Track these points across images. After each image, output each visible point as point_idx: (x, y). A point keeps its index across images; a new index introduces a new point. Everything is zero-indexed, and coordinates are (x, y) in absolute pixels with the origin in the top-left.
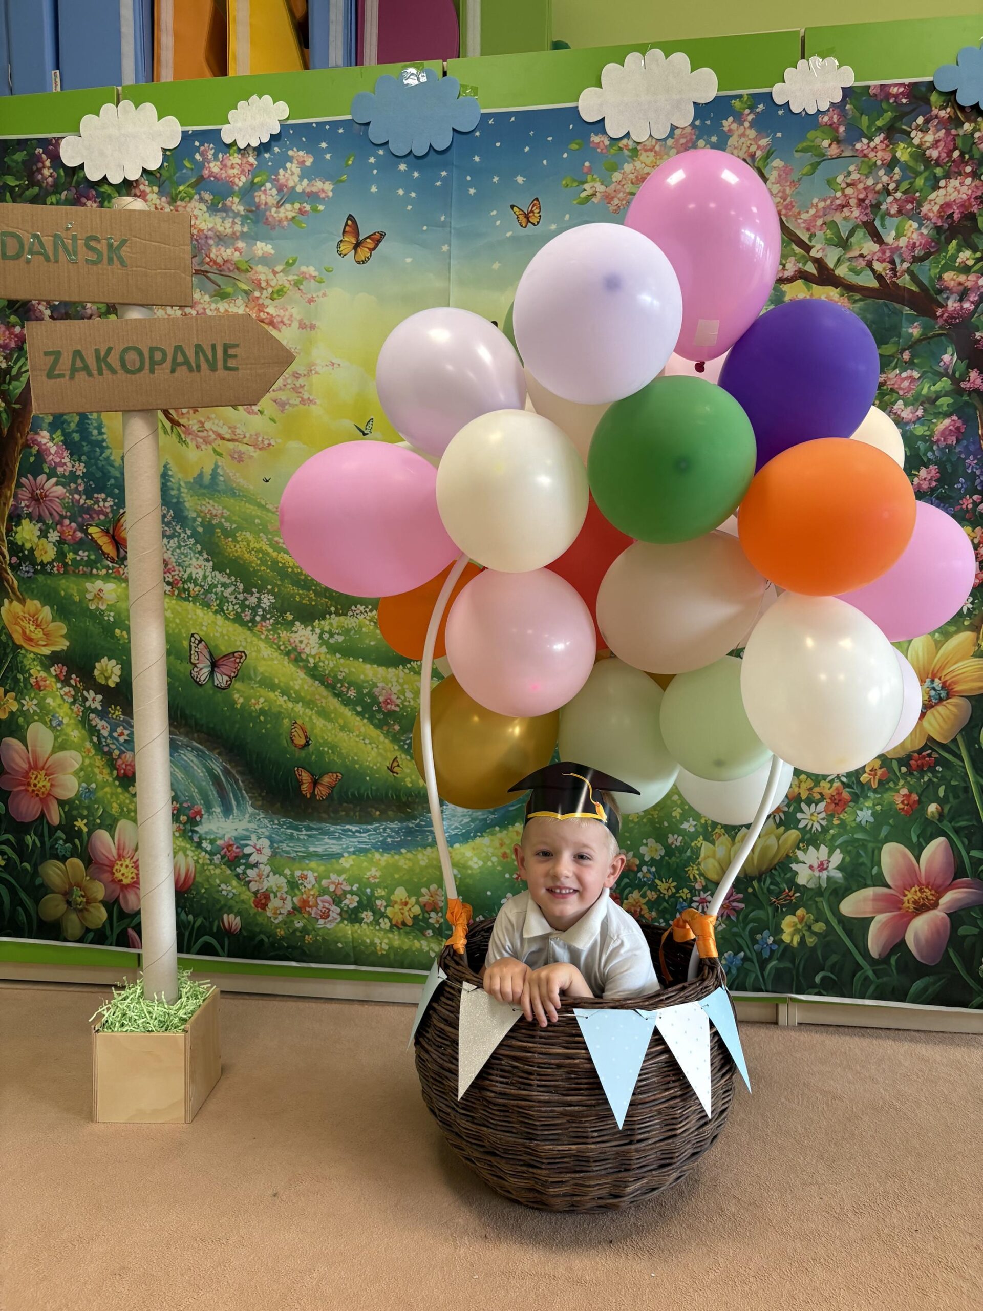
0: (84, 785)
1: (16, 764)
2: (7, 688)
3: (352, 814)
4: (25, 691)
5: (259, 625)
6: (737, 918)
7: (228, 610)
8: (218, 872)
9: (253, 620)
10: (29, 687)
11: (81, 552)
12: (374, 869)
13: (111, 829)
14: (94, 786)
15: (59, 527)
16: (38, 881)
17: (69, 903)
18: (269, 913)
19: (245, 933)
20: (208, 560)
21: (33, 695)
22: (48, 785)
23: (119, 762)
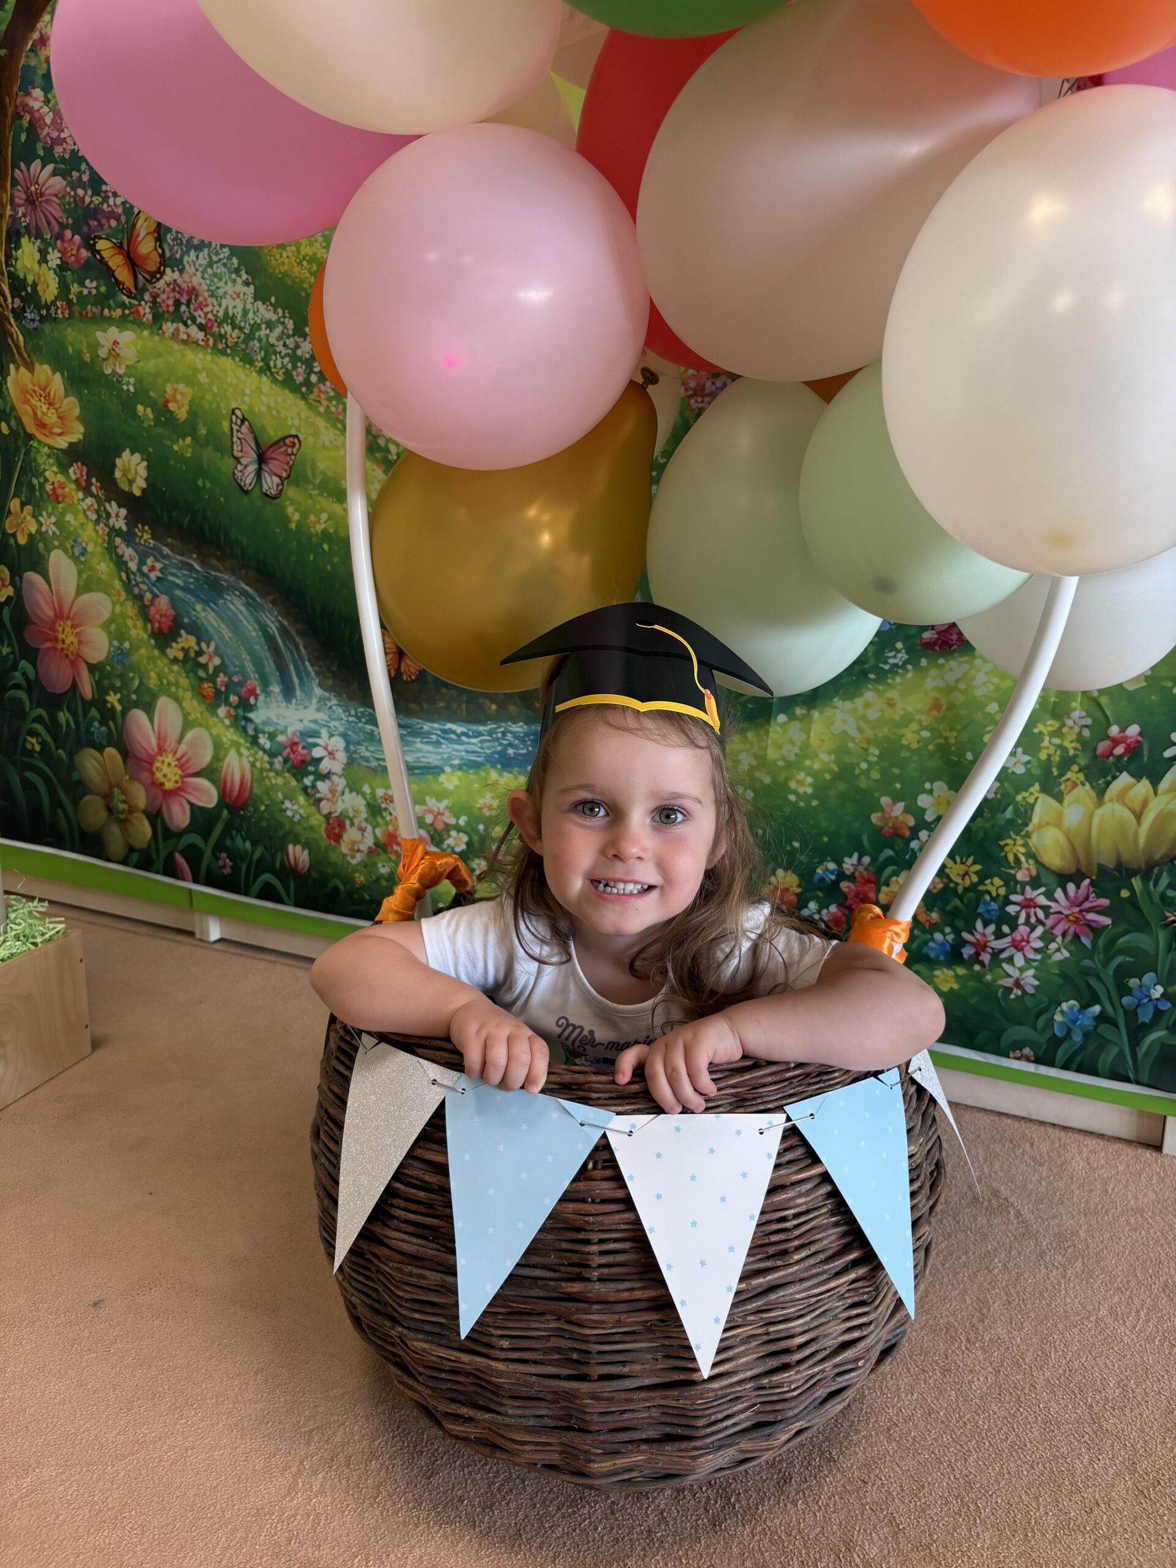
0: (116, 643)
1: (41, 610)
2: (23, 499)
3: (455, 706)
4: (42, 504)
5: (316, 390)
6: (1094, 942)
7: (275, 366)
8: (281, 781)
9: (307, 382)
10: (45, 497)
11: (87, 283)
12: (489, 795)
13: (149, 709)
14: (127, 645)
15: (59, 243)
16: (75, 776)
17: (109, 810)
18: (344, 849)
19: (314, 875)
20: (247, 283)
21: (50, 510)
22: (75, 641)
23: (153, 610)
